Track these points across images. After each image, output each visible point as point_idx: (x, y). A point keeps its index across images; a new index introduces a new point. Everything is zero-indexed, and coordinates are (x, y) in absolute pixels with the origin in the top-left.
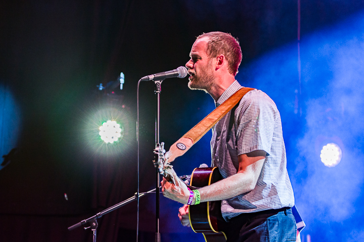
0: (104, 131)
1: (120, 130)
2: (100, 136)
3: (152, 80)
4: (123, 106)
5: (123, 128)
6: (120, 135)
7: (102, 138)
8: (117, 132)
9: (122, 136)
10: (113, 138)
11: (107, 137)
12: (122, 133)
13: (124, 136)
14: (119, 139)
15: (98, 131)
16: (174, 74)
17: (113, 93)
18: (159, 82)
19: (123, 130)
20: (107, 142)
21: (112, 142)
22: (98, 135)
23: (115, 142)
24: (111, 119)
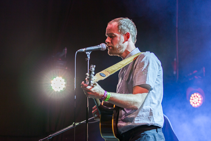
0: (54, 84)
1: (64, 83)
2: (51, 87)
3: (84, 52)
4: (66, 68)
5: (66, 82)
6: (64, 86)
7: (53, 88)
8: (62, 84)
9: (66, 87)
10: (60, 88)
11: (56, 87)
12: (65, 85)
13: (67, 87)
14: (64, 88)
15: (51, 83)
16: (98, 48)
17: (60, 59)
18: (88, 53)
19: (66, 83)
20: (56, 90)
21: (59, 91)
22: (51, 86)
23: (61, 91)
24: (59, 76)
